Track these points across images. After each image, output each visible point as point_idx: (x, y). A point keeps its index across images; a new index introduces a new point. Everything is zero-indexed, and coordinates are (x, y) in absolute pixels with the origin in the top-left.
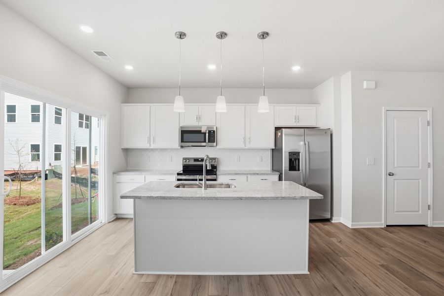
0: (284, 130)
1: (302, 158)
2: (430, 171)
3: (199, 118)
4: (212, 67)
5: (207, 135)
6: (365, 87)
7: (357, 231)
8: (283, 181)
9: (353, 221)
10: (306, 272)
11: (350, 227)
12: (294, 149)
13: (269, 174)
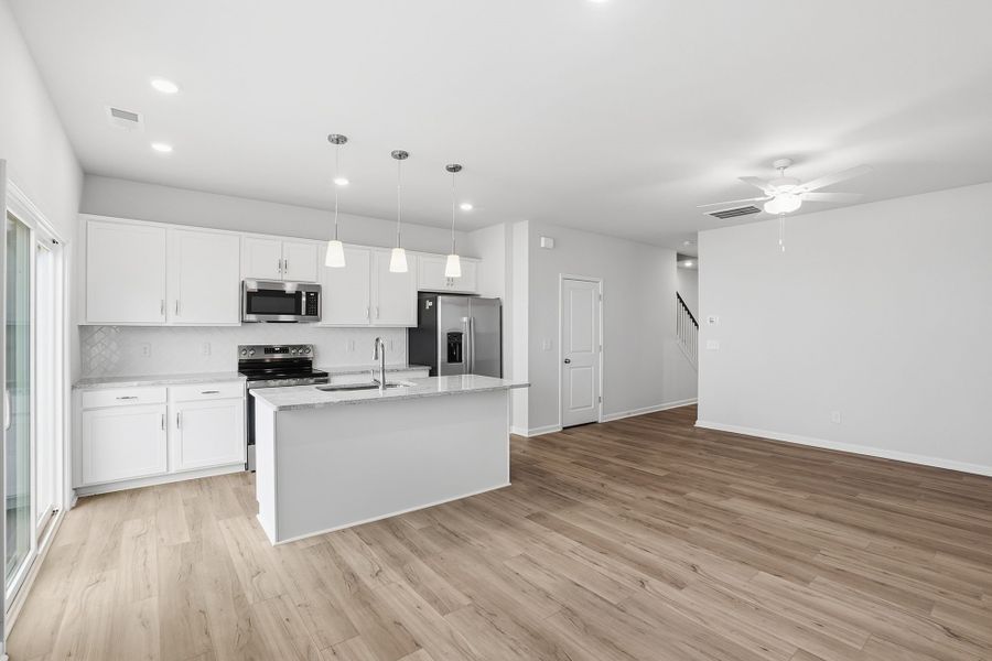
0: (440, 298)
1: (466, 342)
2: (601, 354)
3: (283, 266)
4: (341, 182)
5: (304, 299)
6: (543, 245)
7: (535, 440)
8: (440, 377)
9: (530, 427)
10: (508, 483)
11: (527, 436)
12: (453, 328)
13: (404, 370)
